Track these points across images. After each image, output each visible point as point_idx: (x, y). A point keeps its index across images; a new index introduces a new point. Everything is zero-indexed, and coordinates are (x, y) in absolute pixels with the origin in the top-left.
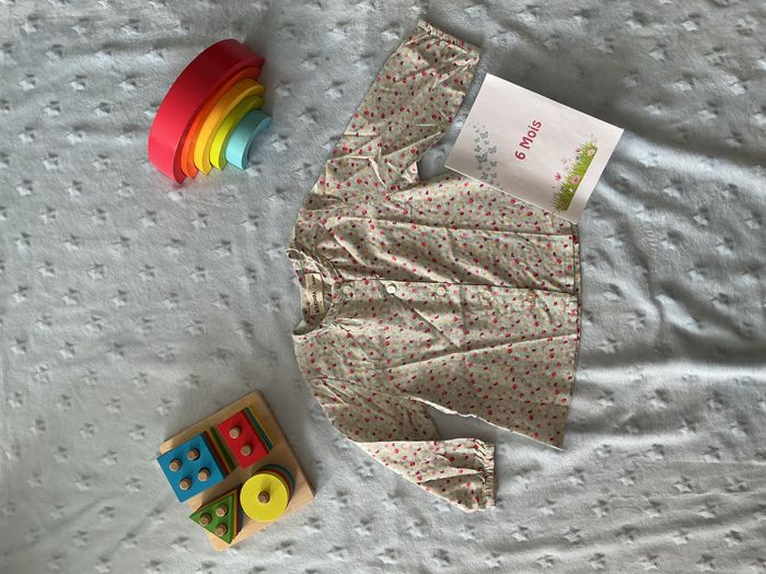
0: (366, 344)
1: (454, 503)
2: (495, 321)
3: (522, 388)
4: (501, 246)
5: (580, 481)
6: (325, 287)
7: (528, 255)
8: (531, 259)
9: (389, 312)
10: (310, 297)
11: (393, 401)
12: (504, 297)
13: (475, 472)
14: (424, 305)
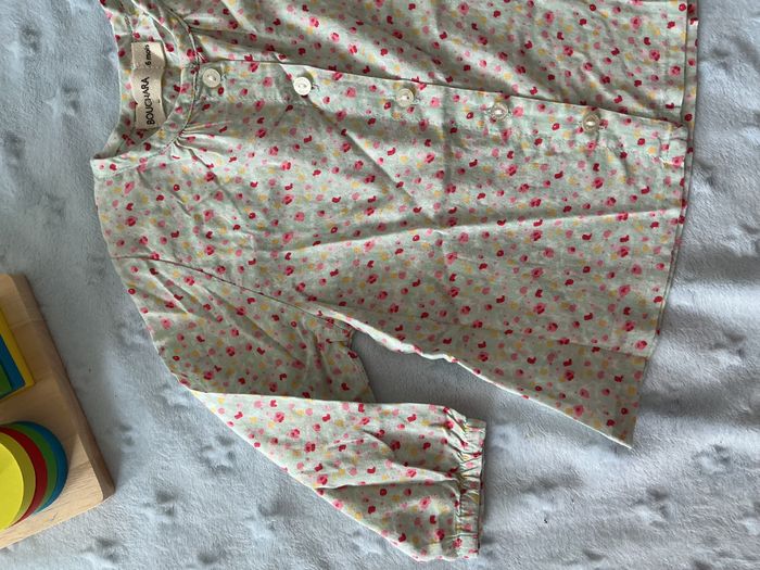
0: (242, 196)
1: (391, 539)
2: (512, 171)
3: (555, 313)
4: (539, 17)
5: (659, 518)
6: (168, 72)
7: (591, 40)
8: (597, 46)
9: (293, 132)
10: (136, 91)
11: (287, 317)
12: (535, 121)
13: (441, 477)
14: (368, 126)
